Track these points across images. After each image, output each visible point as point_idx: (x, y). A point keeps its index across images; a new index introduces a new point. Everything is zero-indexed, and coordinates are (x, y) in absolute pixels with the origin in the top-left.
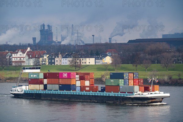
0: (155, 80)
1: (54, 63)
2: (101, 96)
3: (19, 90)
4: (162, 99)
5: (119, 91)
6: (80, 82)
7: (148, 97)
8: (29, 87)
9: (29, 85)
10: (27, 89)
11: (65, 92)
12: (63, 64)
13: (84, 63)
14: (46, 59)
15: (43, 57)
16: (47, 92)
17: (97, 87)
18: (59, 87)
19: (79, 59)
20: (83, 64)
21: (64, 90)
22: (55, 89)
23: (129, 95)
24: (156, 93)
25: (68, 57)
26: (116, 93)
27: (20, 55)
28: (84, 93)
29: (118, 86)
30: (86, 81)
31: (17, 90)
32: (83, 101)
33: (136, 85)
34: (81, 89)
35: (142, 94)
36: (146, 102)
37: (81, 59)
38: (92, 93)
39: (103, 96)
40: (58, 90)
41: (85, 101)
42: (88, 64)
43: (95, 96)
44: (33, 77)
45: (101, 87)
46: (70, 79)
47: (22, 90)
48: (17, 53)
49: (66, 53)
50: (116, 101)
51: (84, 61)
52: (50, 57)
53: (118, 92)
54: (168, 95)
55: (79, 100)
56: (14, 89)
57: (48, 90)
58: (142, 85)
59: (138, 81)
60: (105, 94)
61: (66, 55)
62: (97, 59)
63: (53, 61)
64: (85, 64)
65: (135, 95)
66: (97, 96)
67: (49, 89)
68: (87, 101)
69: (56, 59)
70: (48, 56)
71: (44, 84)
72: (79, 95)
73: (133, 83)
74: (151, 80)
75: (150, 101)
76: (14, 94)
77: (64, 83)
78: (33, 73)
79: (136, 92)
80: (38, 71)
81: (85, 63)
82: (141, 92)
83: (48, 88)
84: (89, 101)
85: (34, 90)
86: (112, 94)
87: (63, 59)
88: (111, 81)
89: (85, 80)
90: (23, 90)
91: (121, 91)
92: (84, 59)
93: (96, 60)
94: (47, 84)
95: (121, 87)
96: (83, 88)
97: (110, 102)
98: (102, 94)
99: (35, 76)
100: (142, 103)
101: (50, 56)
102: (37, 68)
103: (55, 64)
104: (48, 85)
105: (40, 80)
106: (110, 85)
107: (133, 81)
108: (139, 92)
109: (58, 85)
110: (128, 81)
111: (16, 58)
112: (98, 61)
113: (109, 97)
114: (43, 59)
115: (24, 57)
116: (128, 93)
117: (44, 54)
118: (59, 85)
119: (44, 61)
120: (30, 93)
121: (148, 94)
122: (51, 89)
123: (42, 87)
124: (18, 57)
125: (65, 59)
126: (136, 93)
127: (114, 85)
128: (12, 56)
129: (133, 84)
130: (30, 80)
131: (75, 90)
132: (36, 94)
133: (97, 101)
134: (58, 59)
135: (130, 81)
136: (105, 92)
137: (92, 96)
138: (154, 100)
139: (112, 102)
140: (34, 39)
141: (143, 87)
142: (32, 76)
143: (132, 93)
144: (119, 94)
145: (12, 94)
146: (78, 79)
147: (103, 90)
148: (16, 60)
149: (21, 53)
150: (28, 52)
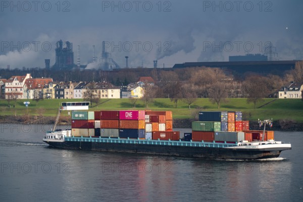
0: (268, 123)
1: (63, 96)
2: (185, 147)
3: (57, 137)
4: (280, 151)
5: (214, 139)
6: (151, 125)
7: (259, 149)
8: (71, 133)
9: (73, 129)
10: (70, 136)
11: (129, 140)
12: (75, 98)
13: (105, 96)
14: (51, 90)
15: (48, 88)
16: (100, 139)
17: (178, 133)
18: (120, 132)
19: (98, 90)
20: (103, 98)
21: (127, 138)
22: (112, 136)
23: (230, 146)
24: (271, 144)
25: (82, 88)
26: (209, 143)
27: (16, 84)
28: (159, 142)
29: (213, 131)
30: (160, 125)
31: (55, 136)
32: (157, 154)
33: (239, 130)
34: (152, 136)
35: (250, 145)
36: (255, 156)
37: (101, 90)
38: (170, 142)
39: (189, 147)
40: (117, 138)
41: (161, 154)
42: (110, 97)
43: (175, 147)
44: (79, 117)
45: (185, 134)
46: (136, 121)
47: (62, 137)
48: (12, 81)
49: (81, 82)
50: (209, 154)
51: (105, 93)
52: (57, 87)
53: (212, 142)
54: (289, 146)
55: (150, 153)
56: (50, 134)
57: (102, 137)
58: (248, 130)
59: (242, 125)
60: (191, 143)
61: (80, 85)
62: (124, 91)
63: (61, 93)
64: (106, 98)
65: (239, 146)
66: (180, 147)
67: (104, 136)
68: (163, 154)
69: (66, 90)
70: (55, 87)
71: (96, 127)
72: (150, 145)
73: (234, 127)
74: (264, 124)
75: (262, 155)
76: (50, 143)
77: (127, 127)
78: (79, 112)
79: (241, 142)
80: (86, 108)
81: (107, 96)
82: (247, 141)
83: (102, 134)
84: (167, 154)
85: (80, 137)
86: (203, 144)
87: (75, 90)
88: (202, 124)
89: (158, 122)
90: (64, 137)
91: (216, 139)
92: (105, 90)
93: (123, 93)
94: (100, 127)
95: (217, 134)
96: (156, 134)
97: (200, 156)
98: (186, 143)
99: (81, 115)
100: (249, 158)
101: (57, 85)
102: (84, 104)
103: (64, 98)
104: (102, 130)
105: (89, 121)
106: (199, 130)
107: (234, 125)
108: (244, 142)
109: (117, 130)
110: (227, 125)
111: (10, 89)
112: (126, 93)
113: (198, 148)
114: (47, 90)
115: (21, 87)
116: (227, 142)
117: (49, 83)
118: (119, 129)
119: (49, 94)
120: (73, 142)
121: (259, 144)
122: (106, 136)
123: (92, 132)
124: (13, 88)
125: (78, 90)
126: (239, 143)
127: (206, 130)
128: (5, 85)
129: (234, 129)
130: (73, 121)
131: (144, 137)
132: (84, 143)
133: (178, 155)
134: (68, 90)
135: (229, 125)
136: (191, 141)
137: (172, 146)
138: (267, 154)
139: (203, 156)
140: (47, 62)
141: (251, 134)
142: (76, 115)
143: (235, 143)
144: (214, 144)
145: (46, 142)
146: (148, 121)
147: (188, 138)
148: (10, 91)
149: (17, 82)
150: (27, 80)
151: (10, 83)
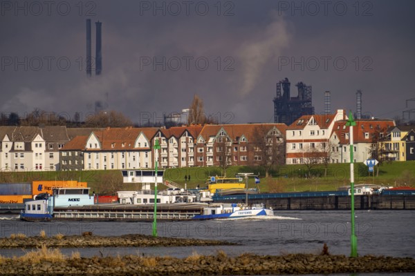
14: (397, 145)
15: (390, 139)
27: (313, 133)
48: (302, 126)
52: (412, 138)
70: (406, 136)
101: (411, 134)
111: (298, 145)
114: (387, 145)
115: (325, 140)
117: (391, 130)
119: (392, 153)
124: (306, 141)
128: (285, 136)
148: (297, 150)
149: (316, 128)
150: (337, 124)
151: (297, 132)
